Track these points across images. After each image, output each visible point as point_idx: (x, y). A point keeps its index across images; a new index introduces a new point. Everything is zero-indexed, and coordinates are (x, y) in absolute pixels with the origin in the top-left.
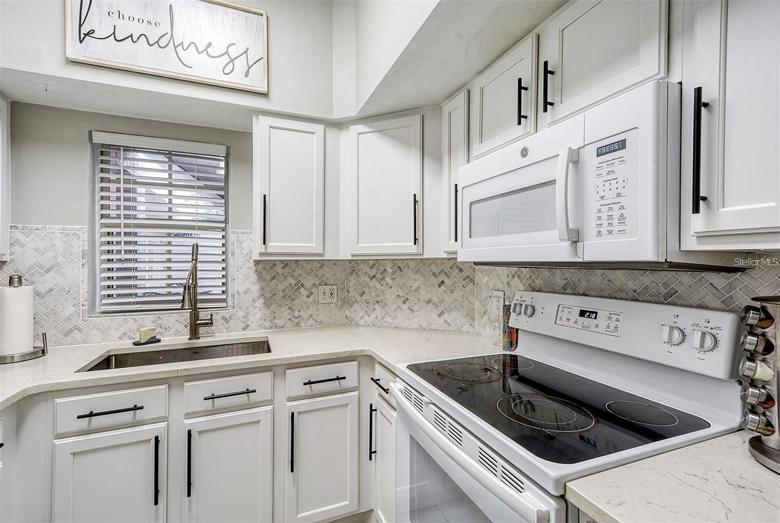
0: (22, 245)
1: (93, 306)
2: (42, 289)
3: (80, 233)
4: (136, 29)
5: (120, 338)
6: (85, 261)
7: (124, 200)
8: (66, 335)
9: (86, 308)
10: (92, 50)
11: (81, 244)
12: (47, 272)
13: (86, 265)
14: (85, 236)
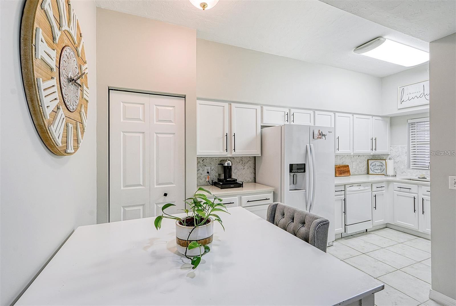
0: (393, 151)
1: (409, 167)
2: (397, 161)
3: (405, 147)
4: (414, 96)
5: (416, 176)
6: (406, 154)
7: (417, 140)
8: (402, 173)
9: (407, 167)
10: (404, 105)
11: (406, 150)
12: (398, 157)
13: (407, 156)
14: (406, 148)
